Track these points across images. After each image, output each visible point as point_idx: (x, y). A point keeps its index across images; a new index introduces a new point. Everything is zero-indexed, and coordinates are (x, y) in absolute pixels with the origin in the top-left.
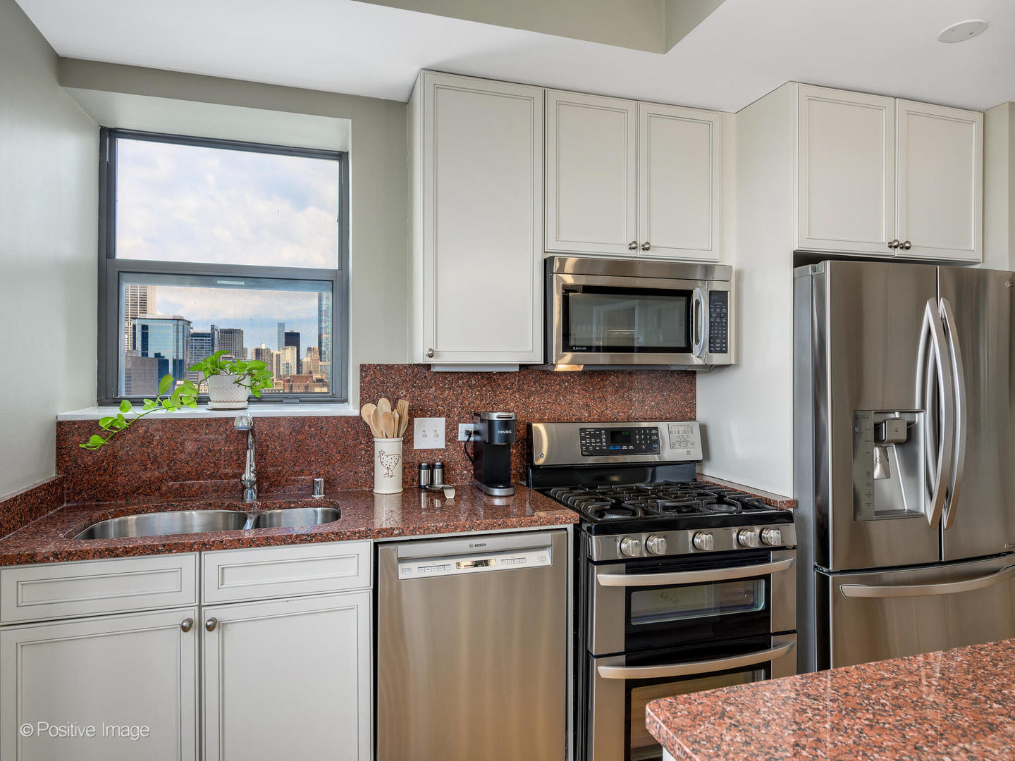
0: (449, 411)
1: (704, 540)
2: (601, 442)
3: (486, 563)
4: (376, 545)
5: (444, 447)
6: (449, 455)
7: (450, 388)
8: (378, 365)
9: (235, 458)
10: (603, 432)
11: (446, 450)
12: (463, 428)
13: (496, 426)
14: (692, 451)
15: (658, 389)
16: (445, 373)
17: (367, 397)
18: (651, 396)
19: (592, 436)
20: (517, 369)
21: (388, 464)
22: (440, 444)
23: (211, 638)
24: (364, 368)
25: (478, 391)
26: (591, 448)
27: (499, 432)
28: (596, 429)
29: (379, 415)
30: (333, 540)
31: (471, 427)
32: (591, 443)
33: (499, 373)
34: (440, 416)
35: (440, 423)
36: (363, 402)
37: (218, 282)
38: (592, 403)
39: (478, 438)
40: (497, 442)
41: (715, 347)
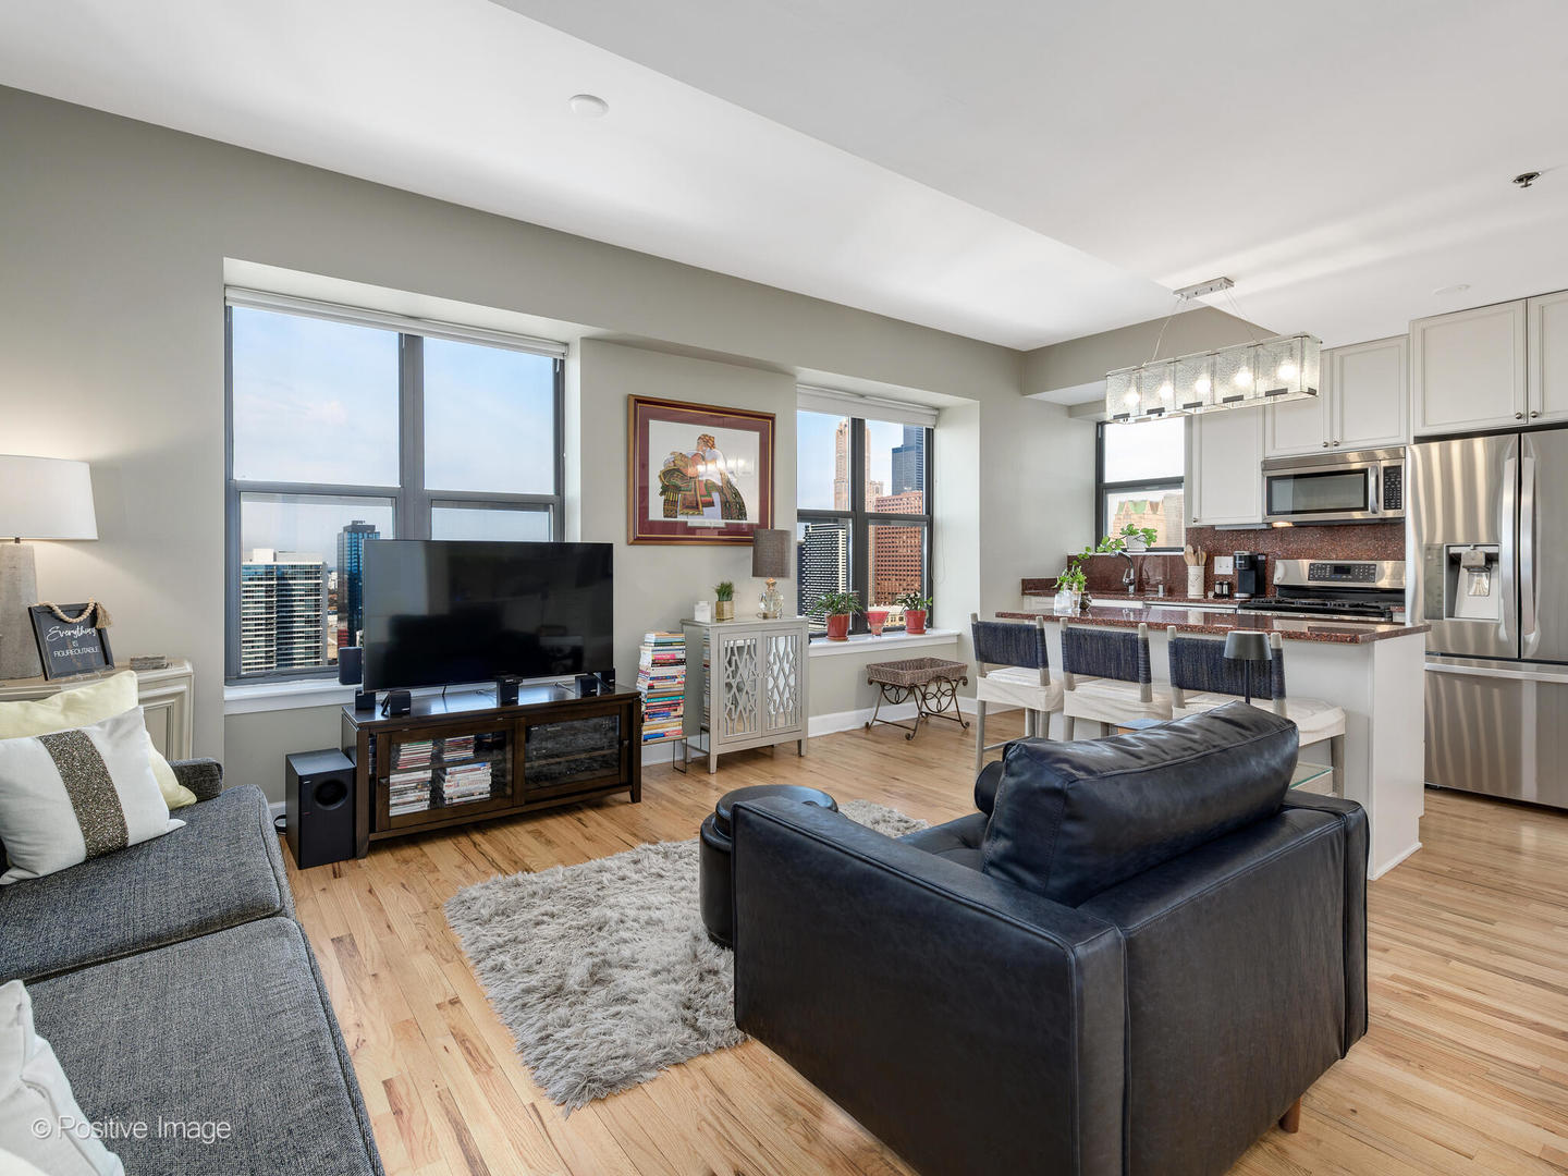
0: (1230, 552)
2: (1325, 572)
5: (1232, 574)
7: (1236, 540)
10: (1328, 566)
19: (1319, 568)
22: (1230, 571)
26: (1320, 576)
28: (1322, 565)
32: (1317, 573)
34: (1225, 556)
35: (1230, 560)
41: (1389, 505)
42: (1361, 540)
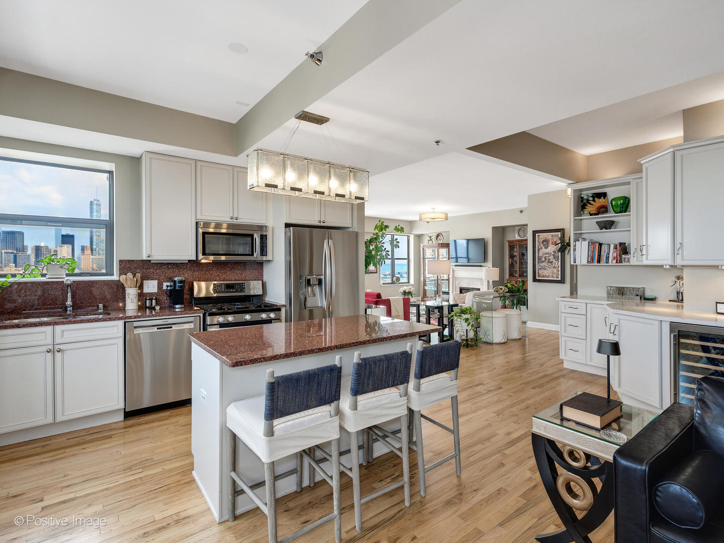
1: (248, 317)
2: (222, 288)
3: (171, 327)
4: (125, 323)
7: (159, 269)
8: (127, 260)
9: (61, 297)
10: (224, 285)
11: (158, 293)
12: (165, 284)
13: (177, 282)
14: (258, 291)
16: (157, 263)
17: (122, 272)
19: (218, 286)
20: (187, 262)
21: (131, 298)
22: (155, 290)
23: (58, 355)
24: (121, 262)
25: (172, 270)
26: (218, 291)
27: (178, 285)
28: (220, 284)
29: (128, 279)
30: (108, 321)
31: (169, 284)
32: (218, 289)
33: (181, 263)
35: (155, 283)
36: (120, 274)
37: (48, 224)
38: (220, 275)
39: (171, 288)
40: (177, 288)
41: (263, 254)
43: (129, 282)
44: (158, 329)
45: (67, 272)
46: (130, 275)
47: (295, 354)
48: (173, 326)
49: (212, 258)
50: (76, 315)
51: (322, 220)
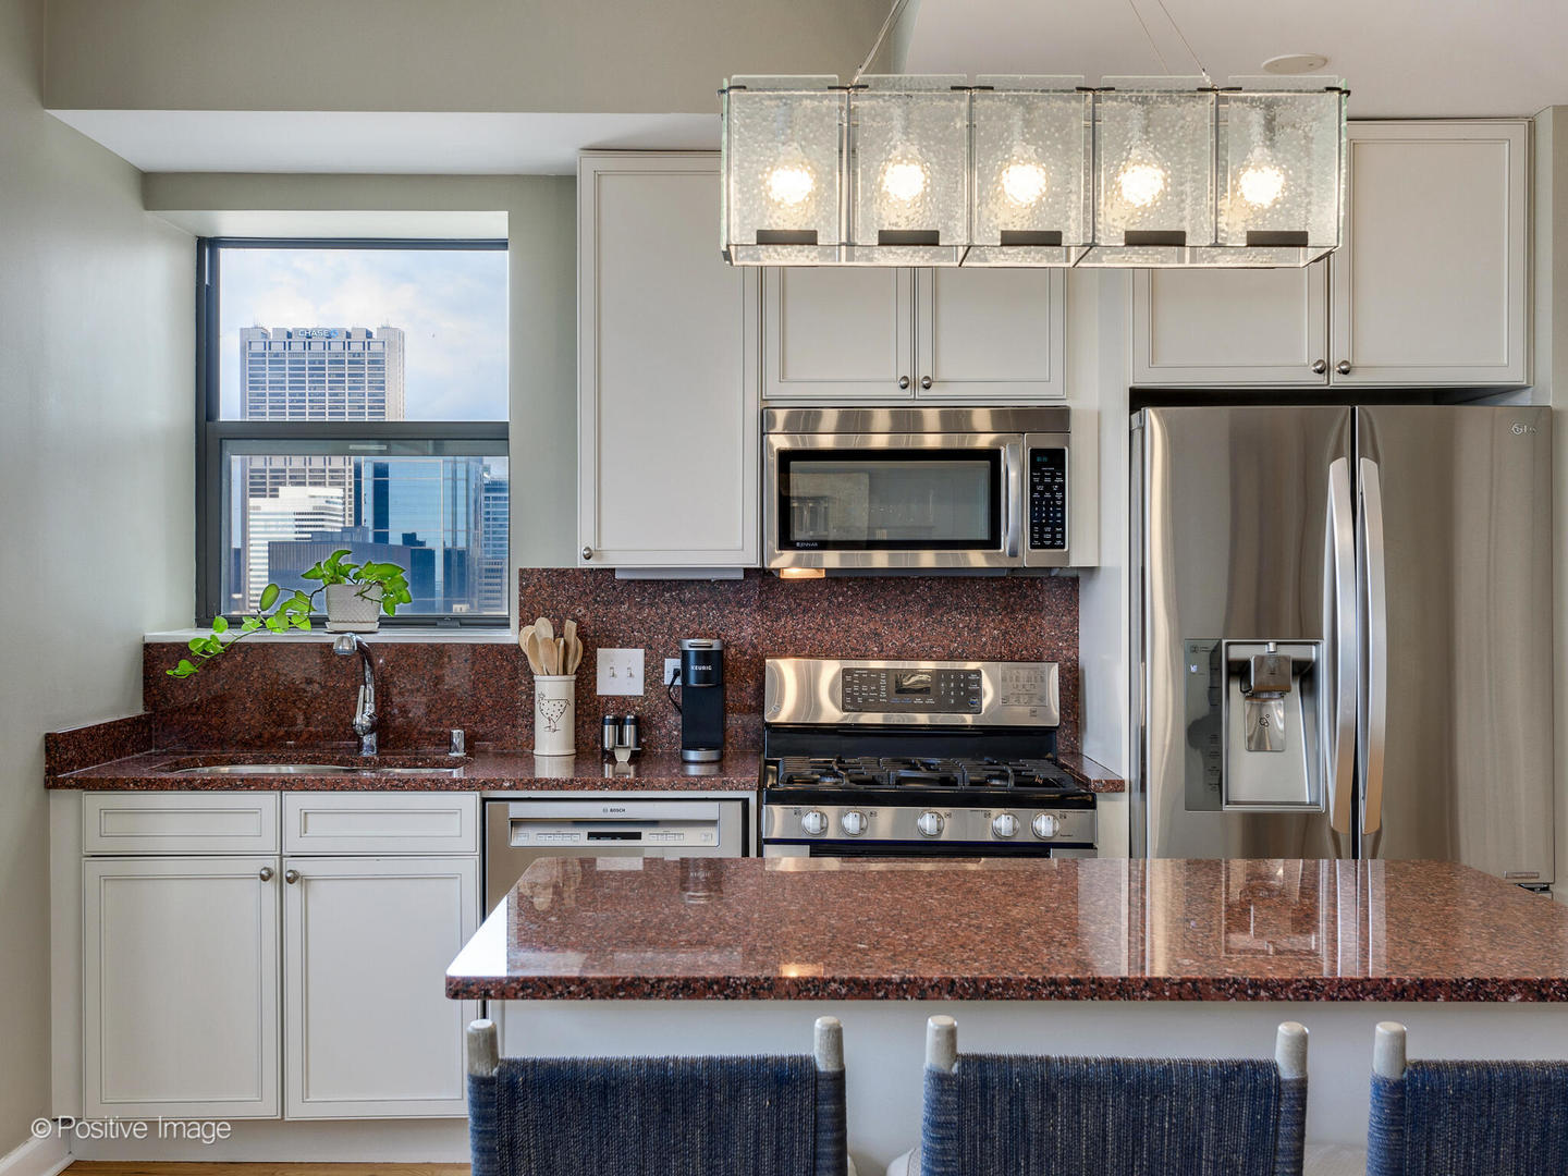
0: (651, 638)
2: (878, 690)
3: (637, 836)
4: (484, 801)
5: (642, 694)
6: (649, 705)
7: (651, 605)
8: (544, 570)
10: (883, 676)
11: (646, 699)
12: (670, 666)
14: (1040, 710)
15: (1005, 608)
16: (644, 581)
18: (993, 620)
19: (864, 681)
20: (741, 576)
21: (550, 712)
22: (636, 688)
23: (293, 891)
24: (524, 575)
25: (695, 608)
26: (860, 700)
27: (696, 668)
28: (872, 671)
29: (540, 642)
32: (860, 691)
34: (636, 647)
35: (636, 656)
36: (522, 624)
37: (351, 447)
38: (885, 631)
40: (693, 682)
41: (1041, 539)
42: (929, 613)
43: (542, 651)
44: (591, 836)
45: (383, 613)
46: (543, 627)
47: (728, 986)
48: (645, 832)
49: (832, 559)
50: (383, 763)
51: (1336, 359)
